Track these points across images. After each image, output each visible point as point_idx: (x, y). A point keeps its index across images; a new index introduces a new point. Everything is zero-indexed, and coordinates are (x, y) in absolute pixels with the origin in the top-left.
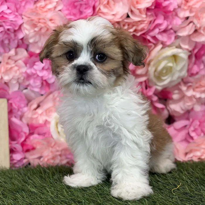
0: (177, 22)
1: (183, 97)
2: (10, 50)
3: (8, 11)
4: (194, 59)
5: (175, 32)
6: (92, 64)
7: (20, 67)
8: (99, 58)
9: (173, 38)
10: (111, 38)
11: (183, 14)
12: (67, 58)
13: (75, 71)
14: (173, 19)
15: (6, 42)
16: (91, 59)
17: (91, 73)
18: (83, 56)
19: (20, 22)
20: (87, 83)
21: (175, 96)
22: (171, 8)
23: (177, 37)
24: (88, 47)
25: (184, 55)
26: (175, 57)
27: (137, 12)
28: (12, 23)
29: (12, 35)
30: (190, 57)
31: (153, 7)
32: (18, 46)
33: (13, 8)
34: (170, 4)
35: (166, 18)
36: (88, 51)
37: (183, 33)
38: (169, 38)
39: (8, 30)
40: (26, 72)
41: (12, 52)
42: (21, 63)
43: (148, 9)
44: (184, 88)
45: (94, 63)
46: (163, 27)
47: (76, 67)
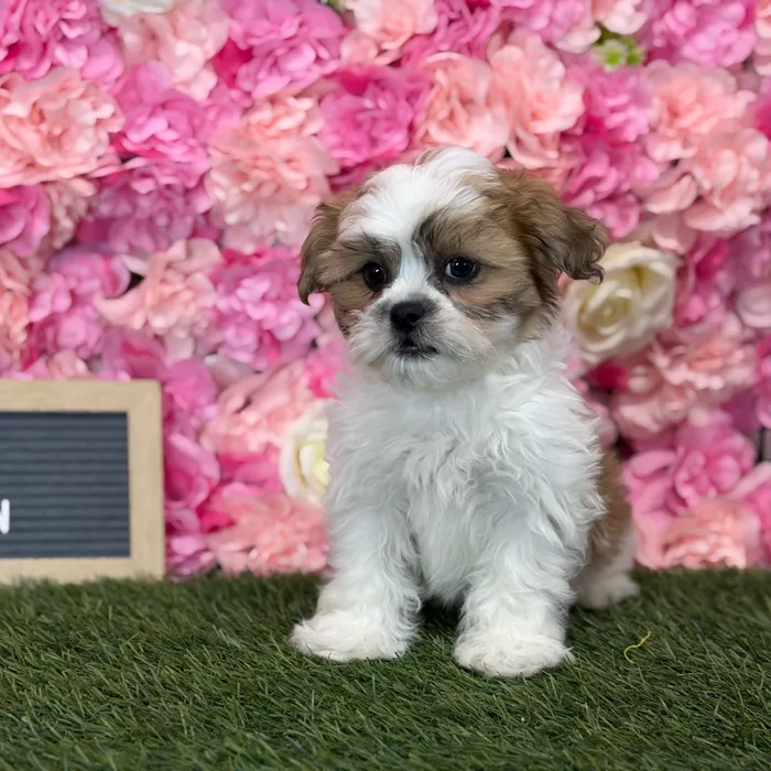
0: (647, 173)
1: (658, 386)
2: (170, 243)
3: (170, 136)
4: (691, 278)
5: (640, 201)
6: (434, 294)
7: (197, 292)
8: (457, 272)
9: (634, 217)
10: (484, 209)
11: (663, 151)
12: (367, 283)
13: (387, 323)
14: (635, 163)
15: (162, 221)
16: (429, 279)
17: (433, 321)
18: (406, 274)
19: (201, 165)
20: (426, 352)
21: (638, 383)
22: (630, 135)
23: (645, 217)
24: (413, 246)
25: (663, 267)
26: (638, 273)
27: (532, 142)
28: (181, 170)
29: (179, 202)
30: (681, 273)
31: (579, 131)
32: (195, 233)
33: (183, 125)
34: (628, 122)
35: (615, 161)
36: (417, 256)
37: (663, 206)
38: (624, 218)
39: (168, 187)
40: (215, 308)
41: (177, 250)
42: (201, 279)
43: (564, 136)
44: (661, 361)
45: (439, 290)
46: (606, 188)
47: (389, 308)
